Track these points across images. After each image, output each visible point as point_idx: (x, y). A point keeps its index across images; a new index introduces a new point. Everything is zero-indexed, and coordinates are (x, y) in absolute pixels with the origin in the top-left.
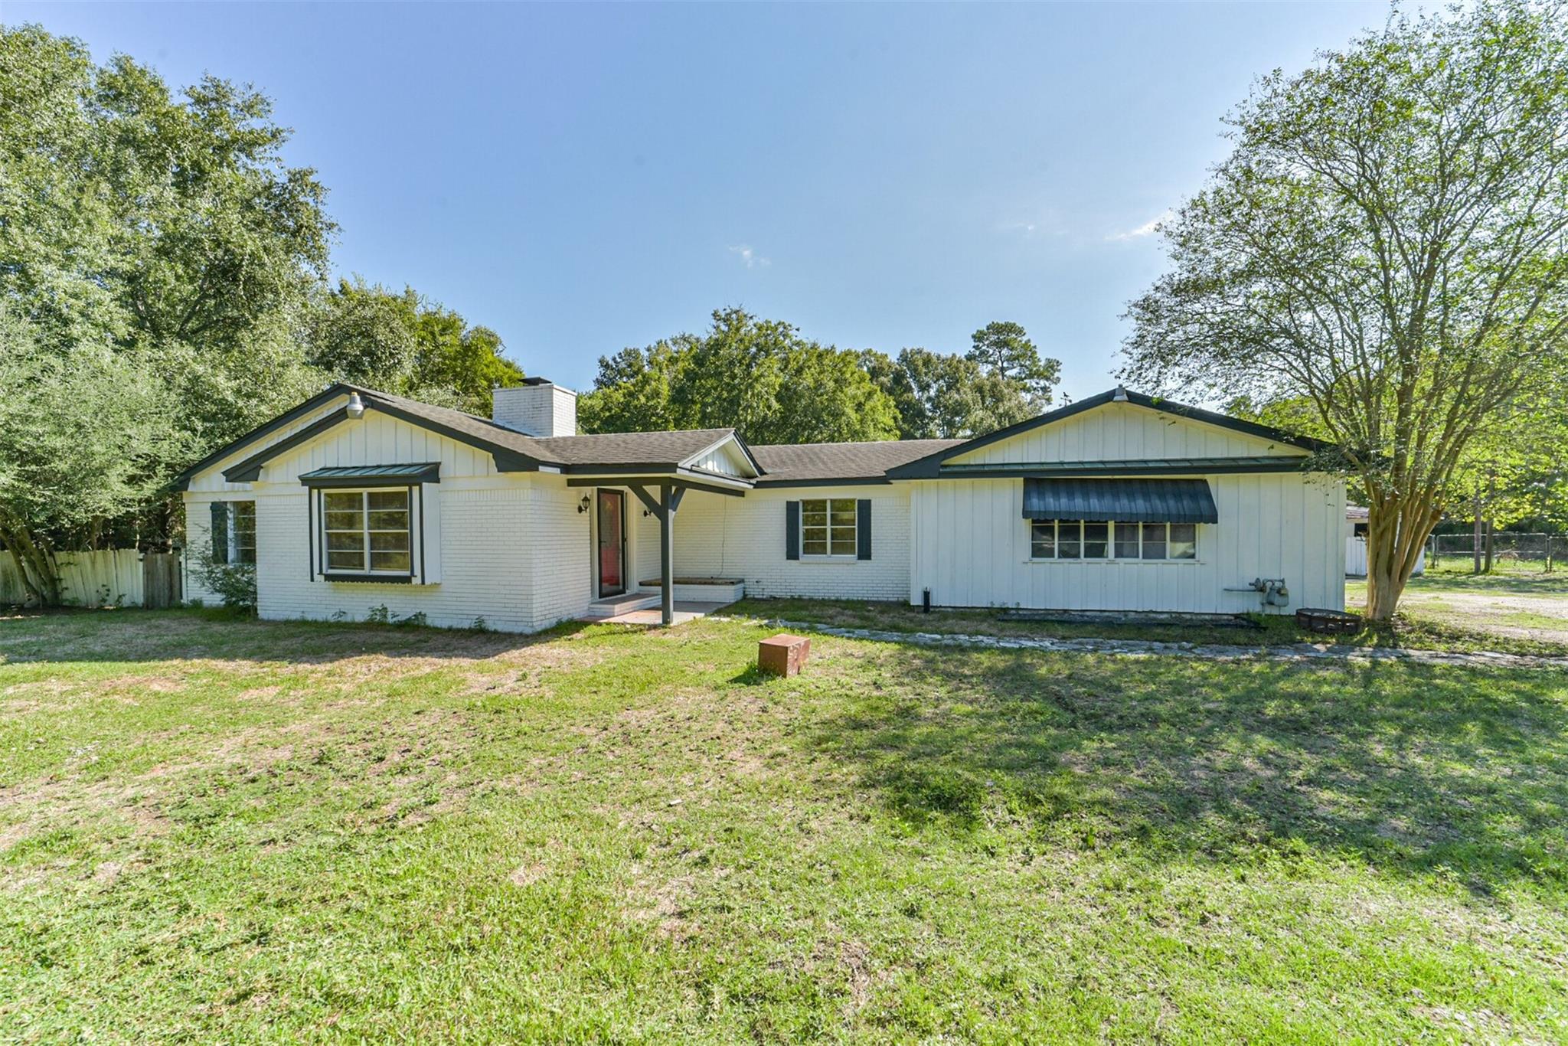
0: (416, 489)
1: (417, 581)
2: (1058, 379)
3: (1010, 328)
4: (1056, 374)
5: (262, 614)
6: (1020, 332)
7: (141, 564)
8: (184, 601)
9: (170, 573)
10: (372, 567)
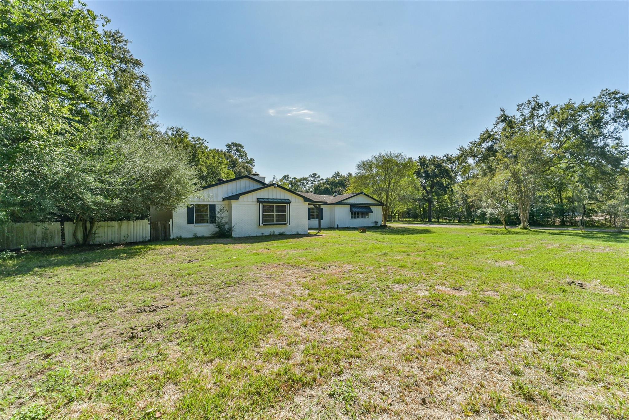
0: (288, 205)
1: (288, 224)
2: (254, 165)
3: (240, 145)
4: (254, 164)
5: (234, 235)
6: (242, 147)
7: (149, 225)
8: (171, 237)
9: (165, 228)
10: (276, 222)
